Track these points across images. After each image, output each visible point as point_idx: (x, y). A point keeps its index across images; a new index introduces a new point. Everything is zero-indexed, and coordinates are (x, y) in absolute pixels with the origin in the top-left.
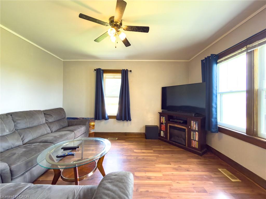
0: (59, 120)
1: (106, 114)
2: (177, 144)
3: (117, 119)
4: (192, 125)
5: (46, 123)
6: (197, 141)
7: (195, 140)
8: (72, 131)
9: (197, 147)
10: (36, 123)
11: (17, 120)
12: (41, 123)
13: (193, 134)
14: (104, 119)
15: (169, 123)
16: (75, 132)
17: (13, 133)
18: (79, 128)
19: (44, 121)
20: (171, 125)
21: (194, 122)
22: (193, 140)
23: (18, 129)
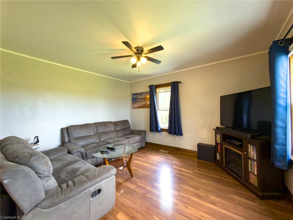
0: (123, 129)
1: (159, 127)
2: (232, 173)
3: (168, 133)
4: (249, 151)
5: (115, 130)
6: (256, 175)
7: (254, 174)
8: (127, 138)
9: (256, 184)
10: (107, 130)
11: (98, 127)
12: (111, 130)
13: (251, 164)
14: (157, 131)
15: (225, 144)
16: (129, 139)
17: (95, 135)
18: (134, 137)
19: (113, 129)
20: (226, 146)
21: (252, 147)
22: (251, 173)
23: (98, 132)
